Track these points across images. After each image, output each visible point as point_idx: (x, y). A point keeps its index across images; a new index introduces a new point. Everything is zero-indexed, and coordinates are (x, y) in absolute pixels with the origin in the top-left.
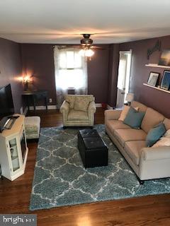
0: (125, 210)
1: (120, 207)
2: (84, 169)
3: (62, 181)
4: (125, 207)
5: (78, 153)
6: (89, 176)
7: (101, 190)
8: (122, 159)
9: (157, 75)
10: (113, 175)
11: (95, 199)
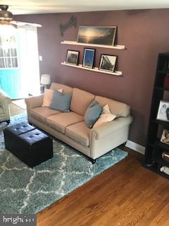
0: (93, 192)
1: (88, 191)
2: (31, 169)
3: (14, 191)
4: (91, 189)
5: (11, 155)
6: (41, 174)
7: (63, 183)
8: (63, 146)
9: (77, 53)
10: (64, 164)
11: (63, 194)
